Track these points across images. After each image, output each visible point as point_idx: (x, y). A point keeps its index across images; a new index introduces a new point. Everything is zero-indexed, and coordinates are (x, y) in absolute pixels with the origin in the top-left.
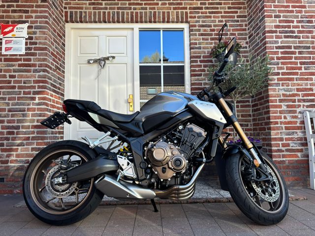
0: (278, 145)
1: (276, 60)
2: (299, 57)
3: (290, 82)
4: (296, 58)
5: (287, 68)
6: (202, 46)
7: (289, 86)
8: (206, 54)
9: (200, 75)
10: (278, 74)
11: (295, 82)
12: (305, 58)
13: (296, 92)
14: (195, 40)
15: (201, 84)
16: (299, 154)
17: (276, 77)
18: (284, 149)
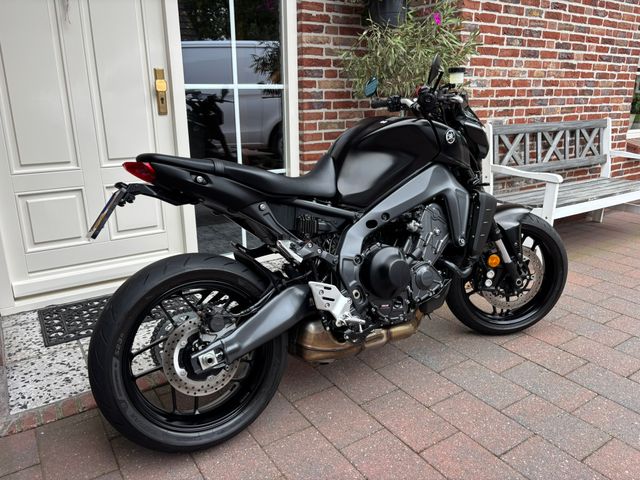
1: (473, 22)
2: (504, 17)
3: (485, 68)
4: (501, 20)
5: (487, 40)
7: (482, 75)
9: (319, 29)
11: (492, 68)
12: (510, 21)
13: (491, 88)
15: (319, 51)
17: (469, 57)
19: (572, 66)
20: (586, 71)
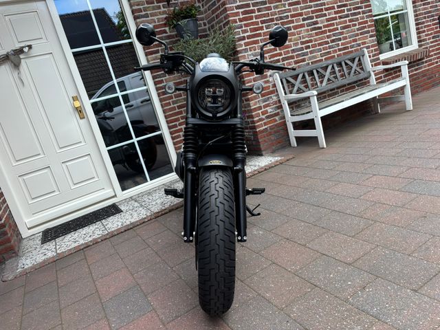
0: (258, 115)
1: (239, 23)
2: (259, 15)
3: (256, 45)
4: (257, 17)
5: (252, 30)
6: (149, 12)
8: (157, 24)
10: (244, 38)
11: (260, 44)
12: (264, 15)
14: (138, 5)
16: (277, 118)
17: (242, 42)
18: (264, 117)
19: (320, 28)
20: (331, 28)
